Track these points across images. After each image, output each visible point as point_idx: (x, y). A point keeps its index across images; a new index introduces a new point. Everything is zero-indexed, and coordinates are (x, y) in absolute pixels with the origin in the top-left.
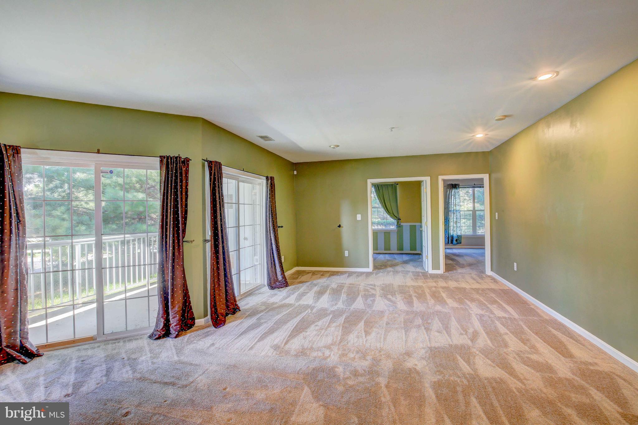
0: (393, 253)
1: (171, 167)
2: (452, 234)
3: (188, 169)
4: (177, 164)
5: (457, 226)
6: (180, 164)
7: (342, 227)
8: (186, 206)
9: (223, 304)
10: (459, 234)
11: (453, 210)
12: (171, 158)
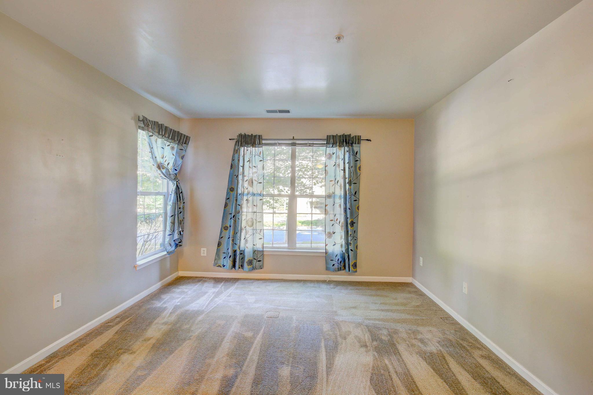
2: (242, 246)
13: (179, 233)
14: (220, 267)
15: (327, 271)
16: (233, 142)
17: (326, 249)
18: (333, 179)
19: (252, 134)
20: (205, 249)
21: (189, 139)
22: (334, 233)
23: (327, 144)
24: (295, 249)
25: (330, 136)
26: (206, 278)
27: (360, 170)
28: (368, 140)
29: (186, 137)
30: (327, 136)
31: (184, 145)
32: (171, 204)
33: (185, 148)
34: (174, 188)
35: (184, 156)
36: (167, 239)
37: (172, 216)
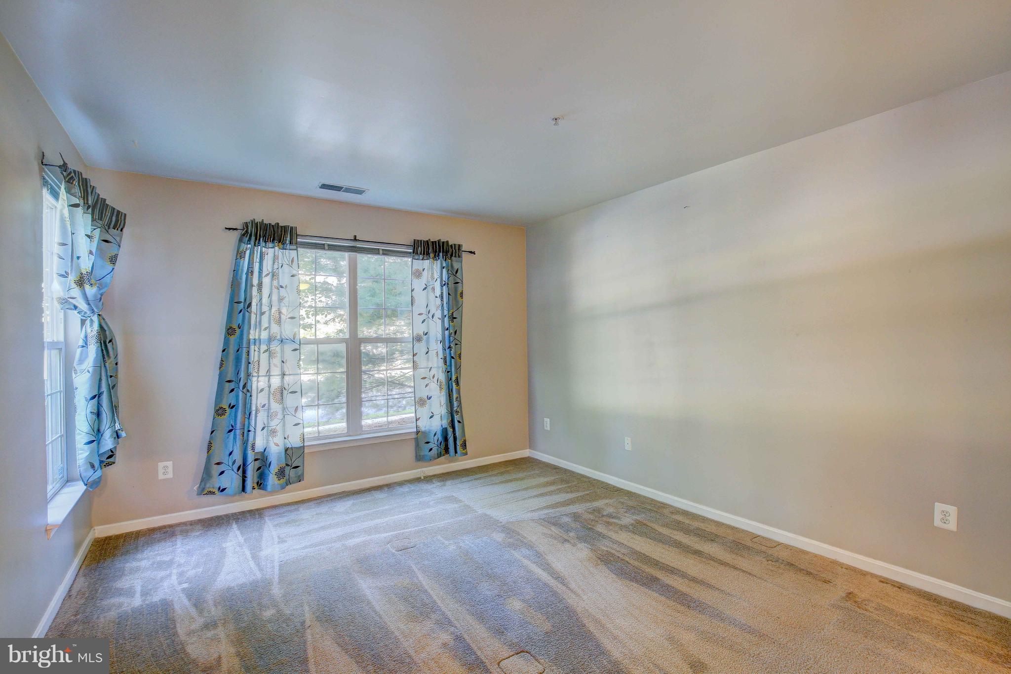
2: (260, 445)
5: (284, 409)
10: (294, 441)
11: (270, 340)
13: (115, 435)
14: (213, 493)
15: (420, 463)
16: (236, 235)
17: (417, 426)
18: (424, 311)
19: (278, 224)
20: (170, 464)
21: (123, 218)
22: (429, 398)
23: (414, 252)
24: (360, 434)
25: (418, 241)
26: (185, 524)
27: (462, 297)
28: (471, 252)
29: (115, 214)
30: (415, 240)
31: (112, 231)
32: (91, 370)
33: (118, 239)
34: (93, 330)
35: (116, 256)
36: (83, 453)
37: (94, 397)
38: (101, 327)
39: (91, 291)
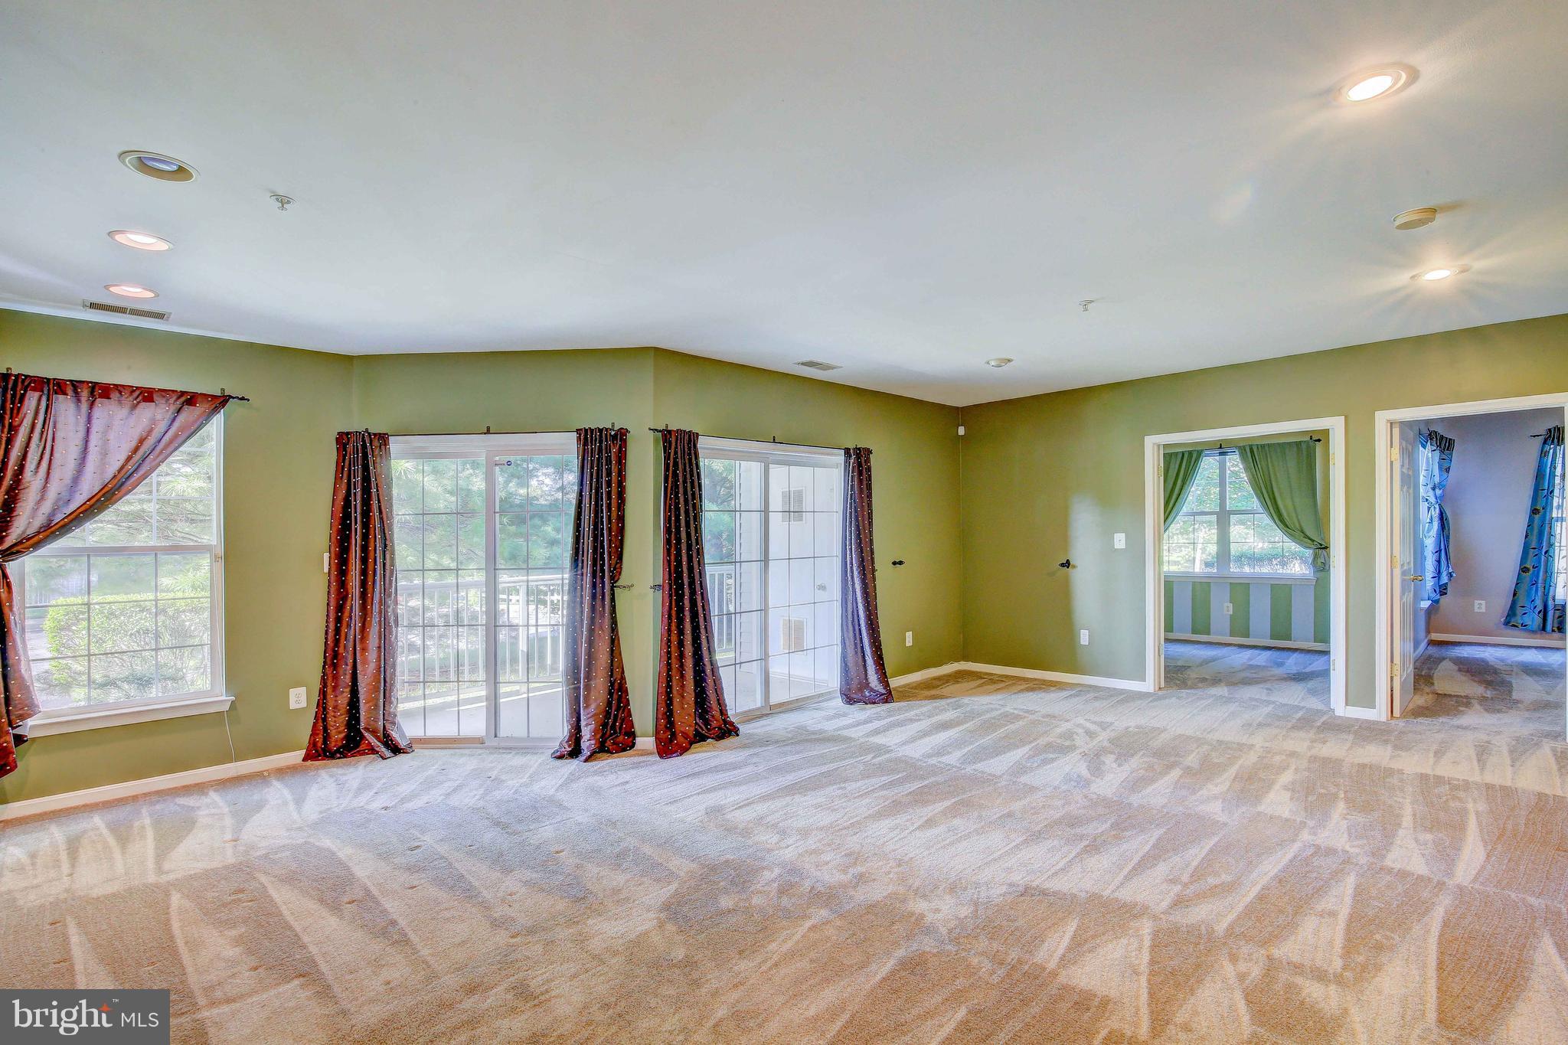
0: (1303, 647)
1: (592, 449)
2: (1560, 598)
3: (626, 449)
4: (601, 442)
6: (606, 441)
7: (1074, 567)
8: (621, 519)
9: (690, 715)
12: (592, 431)
13: (1449, 575)
14: (1517, 627)
20: (1483, 602)
33: (1450, 457)
34: (1436, 513)
35: (1449, 468)
36: (1430, 583)
37: (1436, 552)
38: (1441, 511)
39: (1438, 492)
